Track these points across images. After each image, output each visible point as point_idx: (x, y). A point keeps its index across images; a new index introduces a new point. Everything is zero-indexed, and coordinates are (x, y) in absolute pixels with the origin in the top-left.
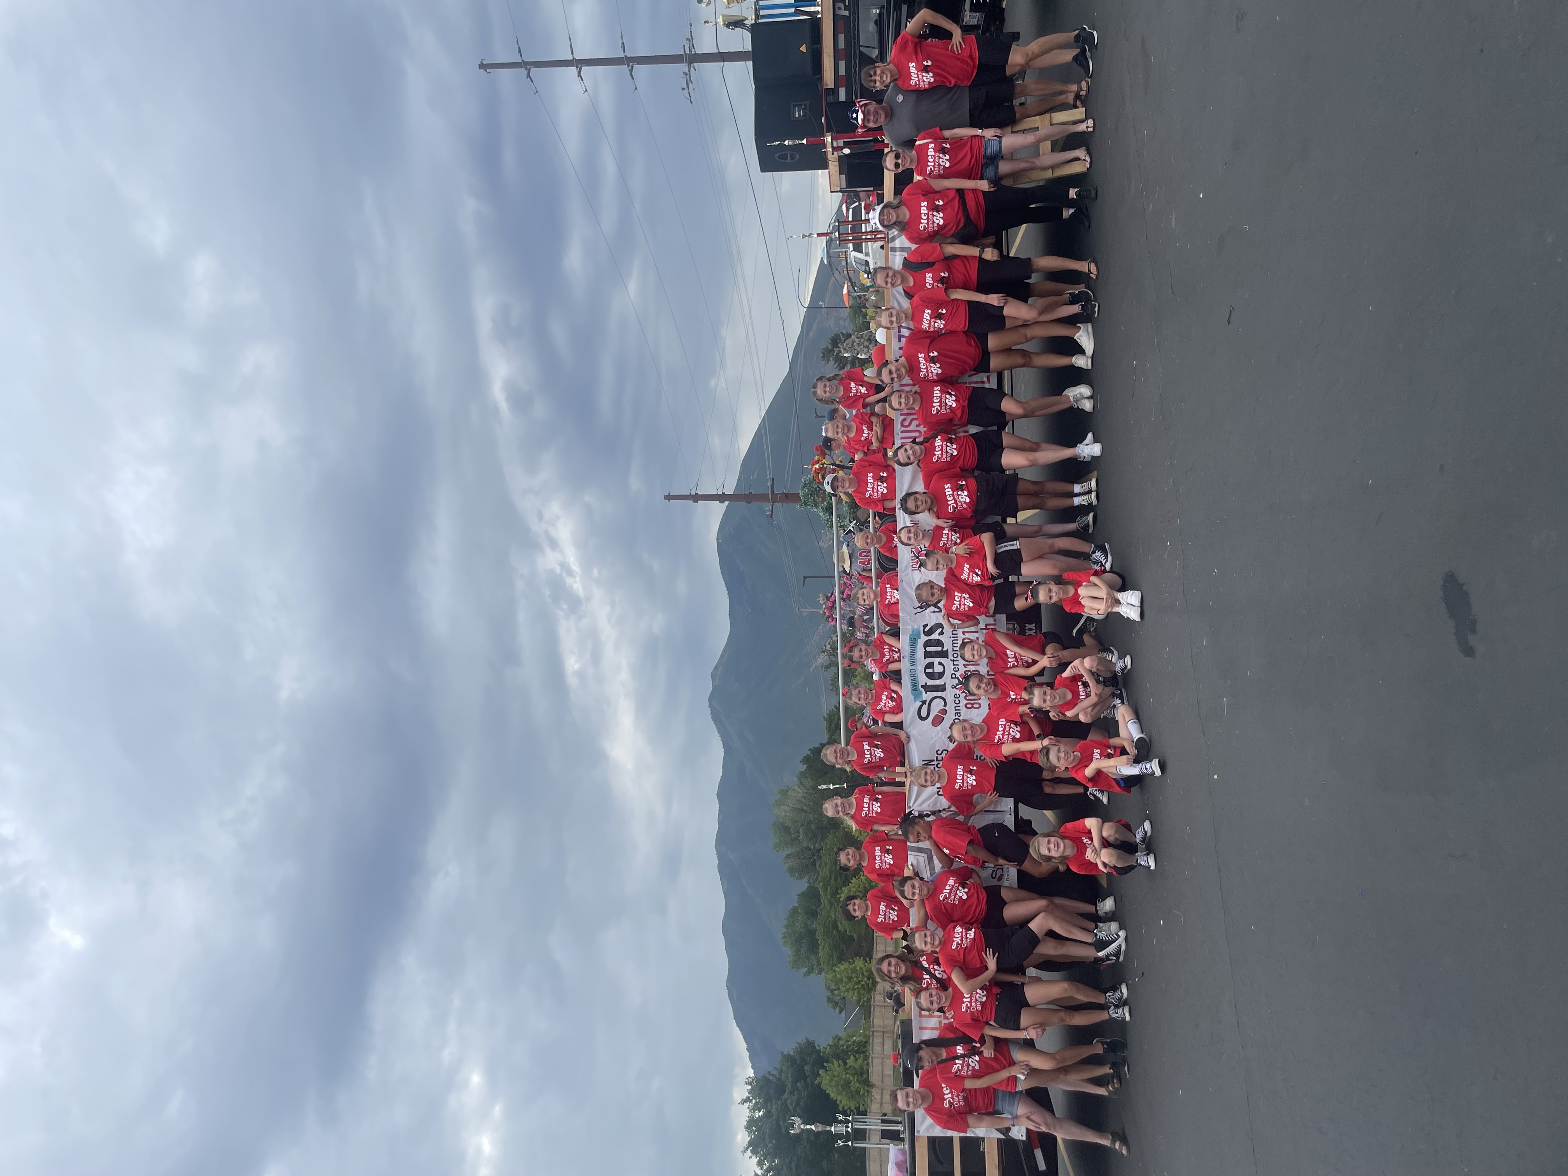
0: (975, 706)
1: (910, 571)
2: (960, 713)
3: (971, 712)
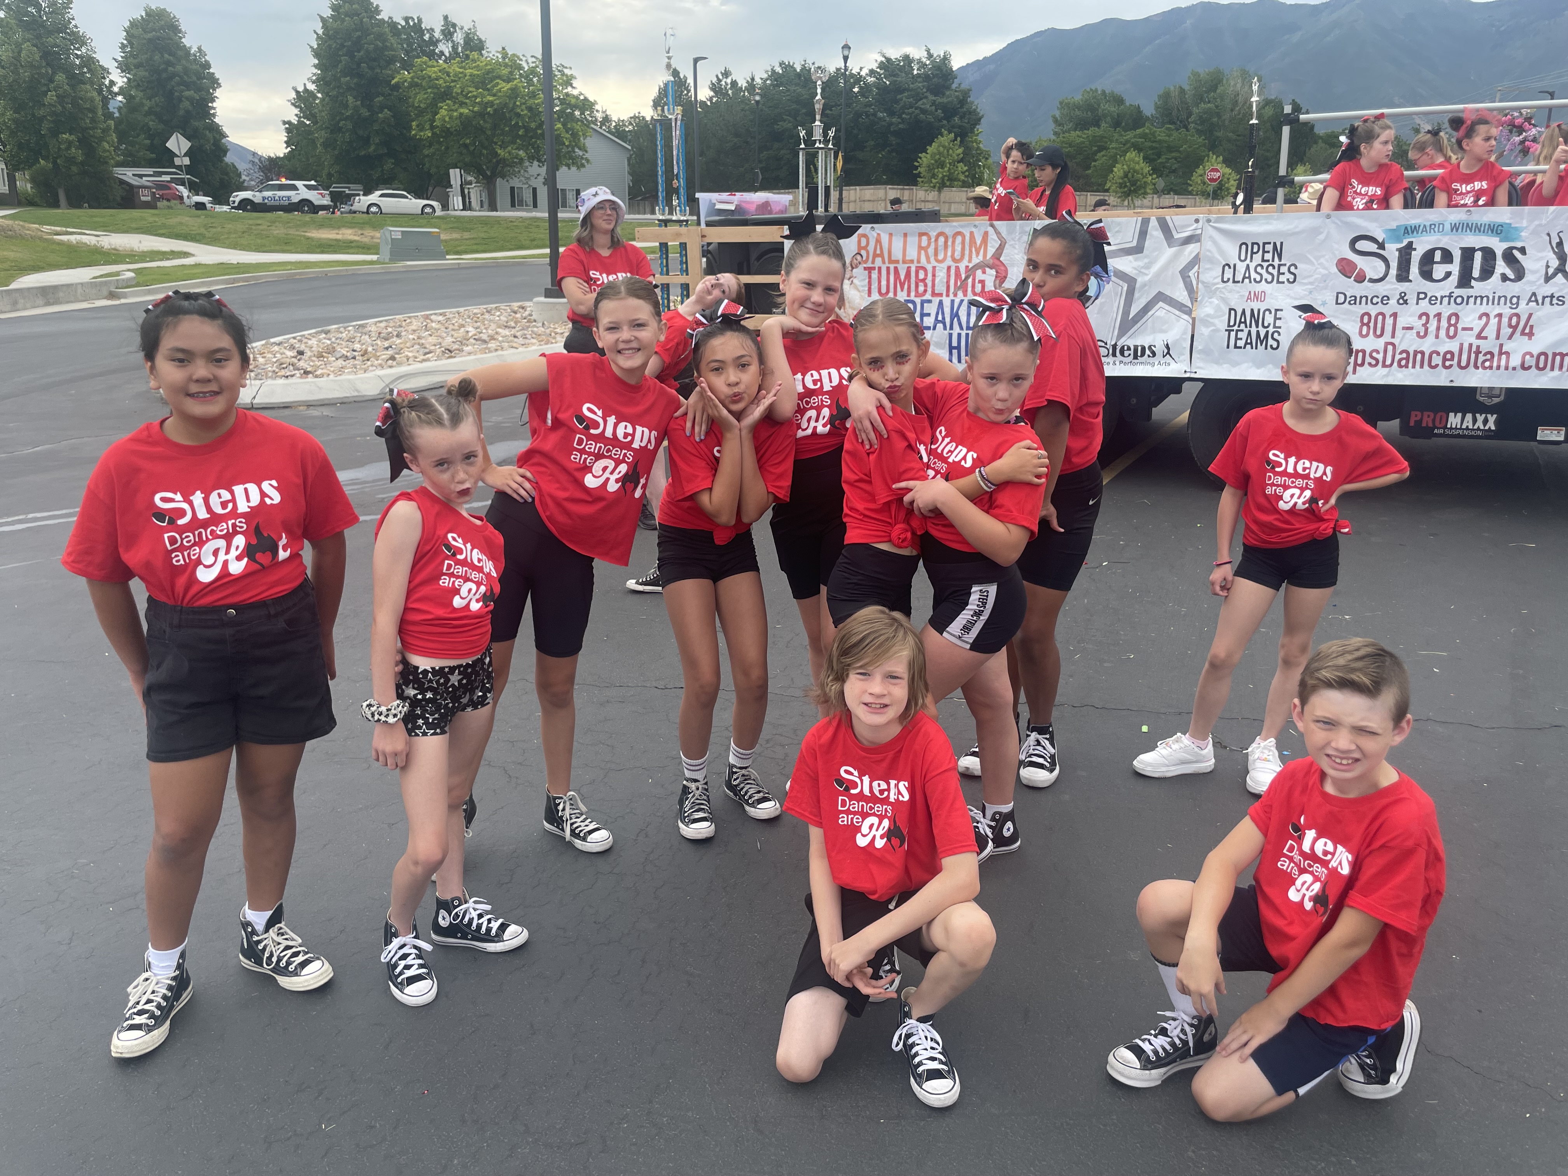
2: (1355, 303)
3: (1354, 321)
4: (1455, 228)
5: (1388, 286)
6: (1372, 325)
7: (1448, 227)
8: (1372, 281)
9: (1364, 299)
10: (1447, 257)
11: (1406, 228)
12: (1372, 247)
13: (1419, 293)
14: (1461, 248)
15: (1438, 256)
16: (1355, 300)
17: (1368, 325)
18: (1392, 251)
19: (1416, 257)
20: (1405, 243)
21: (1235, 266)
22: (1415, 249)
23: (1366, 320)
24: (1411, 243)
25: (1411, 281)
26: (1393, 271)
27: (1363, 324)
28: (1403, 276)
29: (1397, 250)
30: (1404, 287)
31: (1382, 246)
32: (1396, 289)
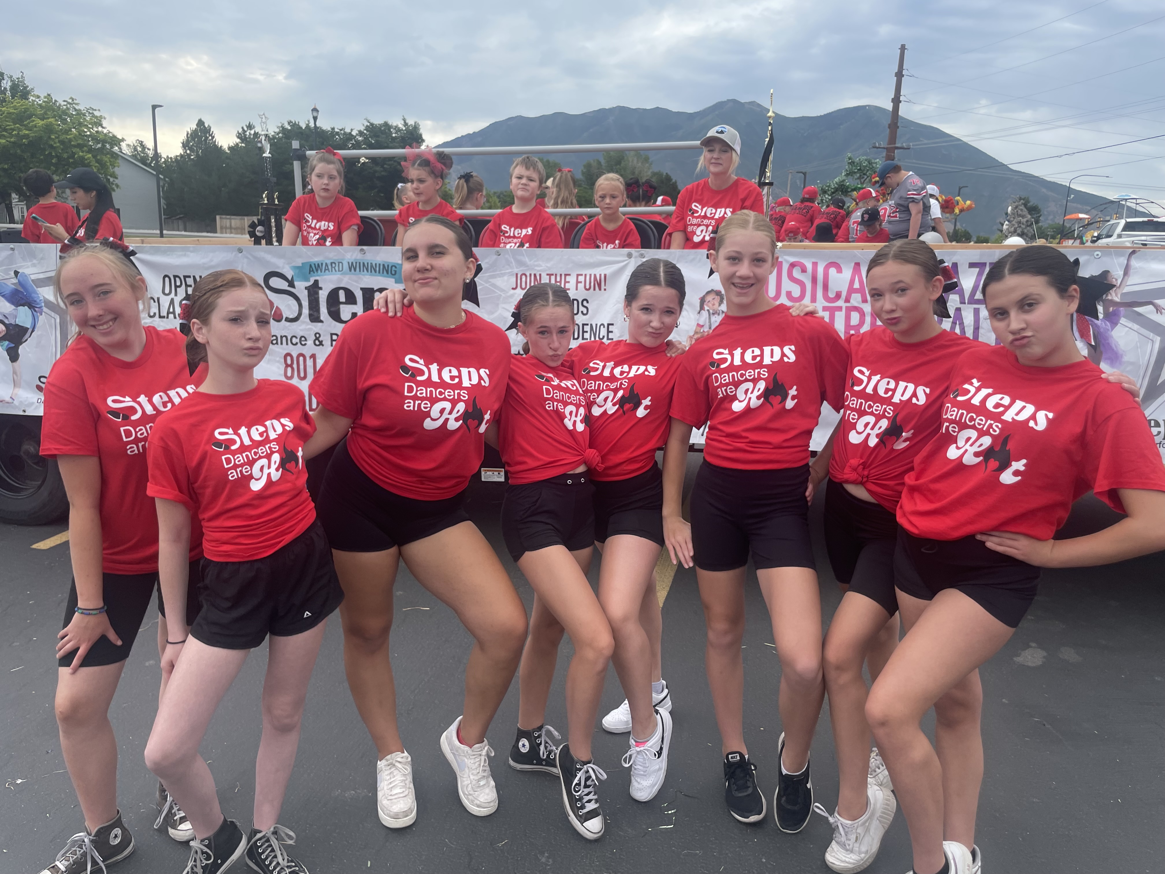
0: (289, 370)
1: (516, 270)
2: (277, 343)
3: (278, 362)
4: (353, 267)
5: (303, 327)
6: (295, 366)
7: (346, 267)
8: (288, 320)
9: (284, 339)
10: (351, 299)
11: (311, 266)
12: (282, 284)
13: (332, 334)
14: (362, 289)
15: (342, 297)
16: (277, 339)
17: (291, 366)
18: (301, 288)
19: (323, 295)
20: (311, 283)
21: (158, 299)
22: (321, 288)
23: (289, 362)
24: (316, 282)
25: (322, 322)
26: (306, 311)
27: (287, 366)
28: (315, 318)
29: (306, 288)
30: (317, 327)
31: (291, 284)
32: (310, 329)
